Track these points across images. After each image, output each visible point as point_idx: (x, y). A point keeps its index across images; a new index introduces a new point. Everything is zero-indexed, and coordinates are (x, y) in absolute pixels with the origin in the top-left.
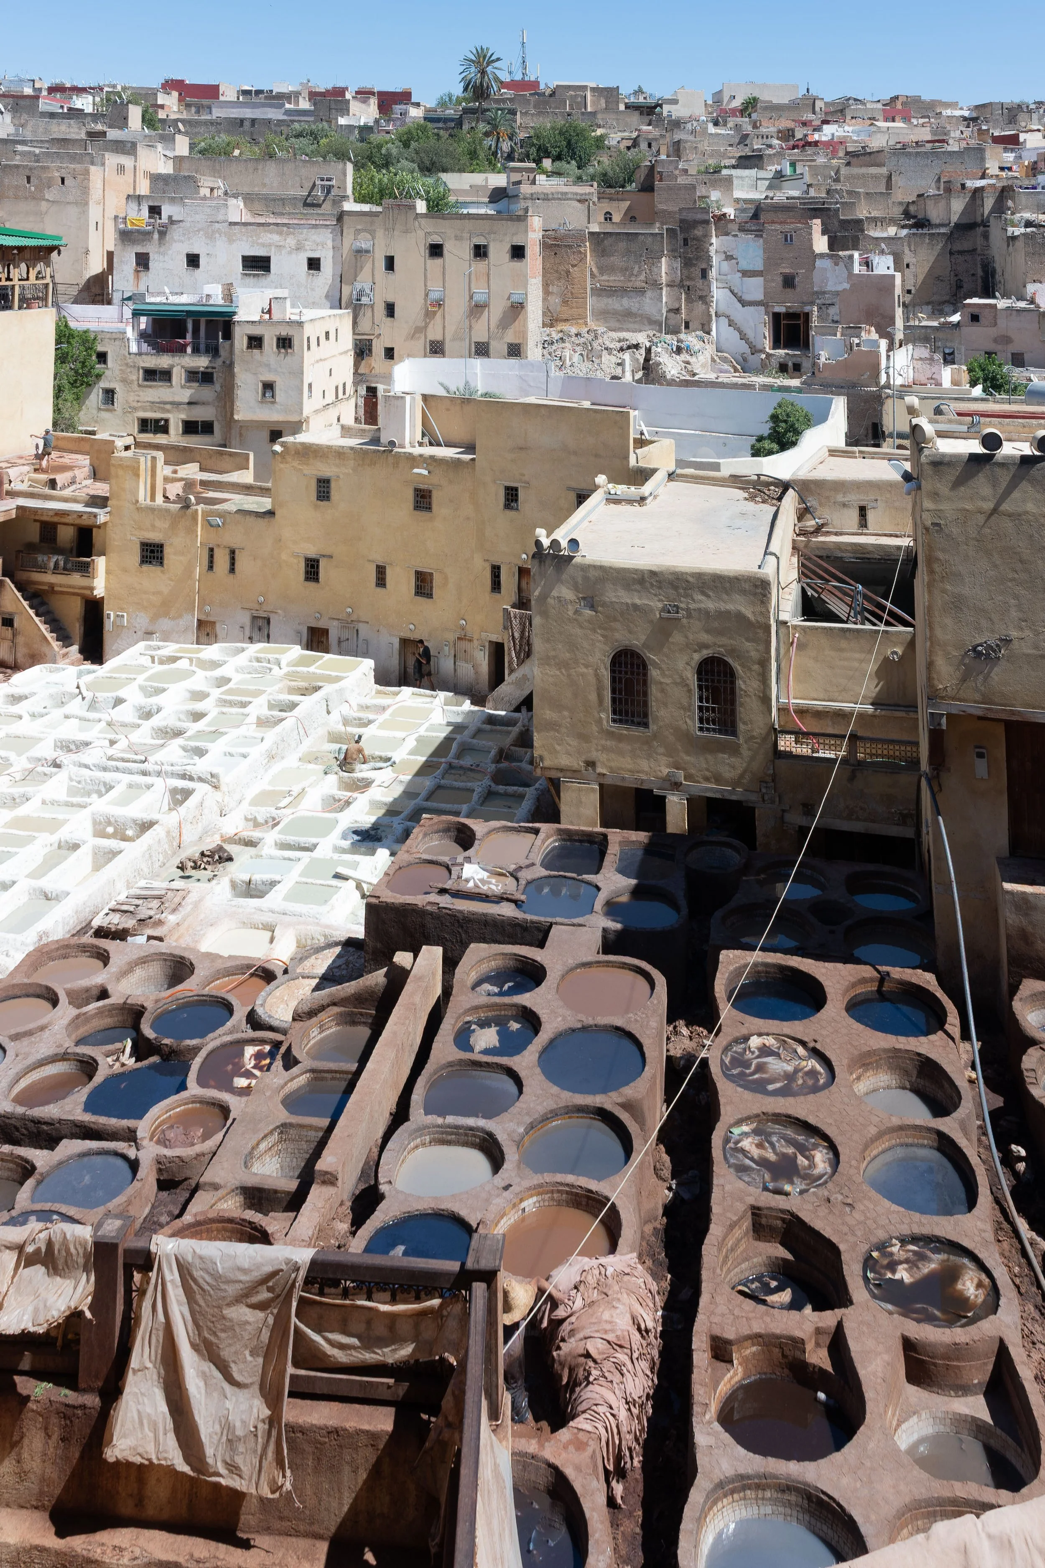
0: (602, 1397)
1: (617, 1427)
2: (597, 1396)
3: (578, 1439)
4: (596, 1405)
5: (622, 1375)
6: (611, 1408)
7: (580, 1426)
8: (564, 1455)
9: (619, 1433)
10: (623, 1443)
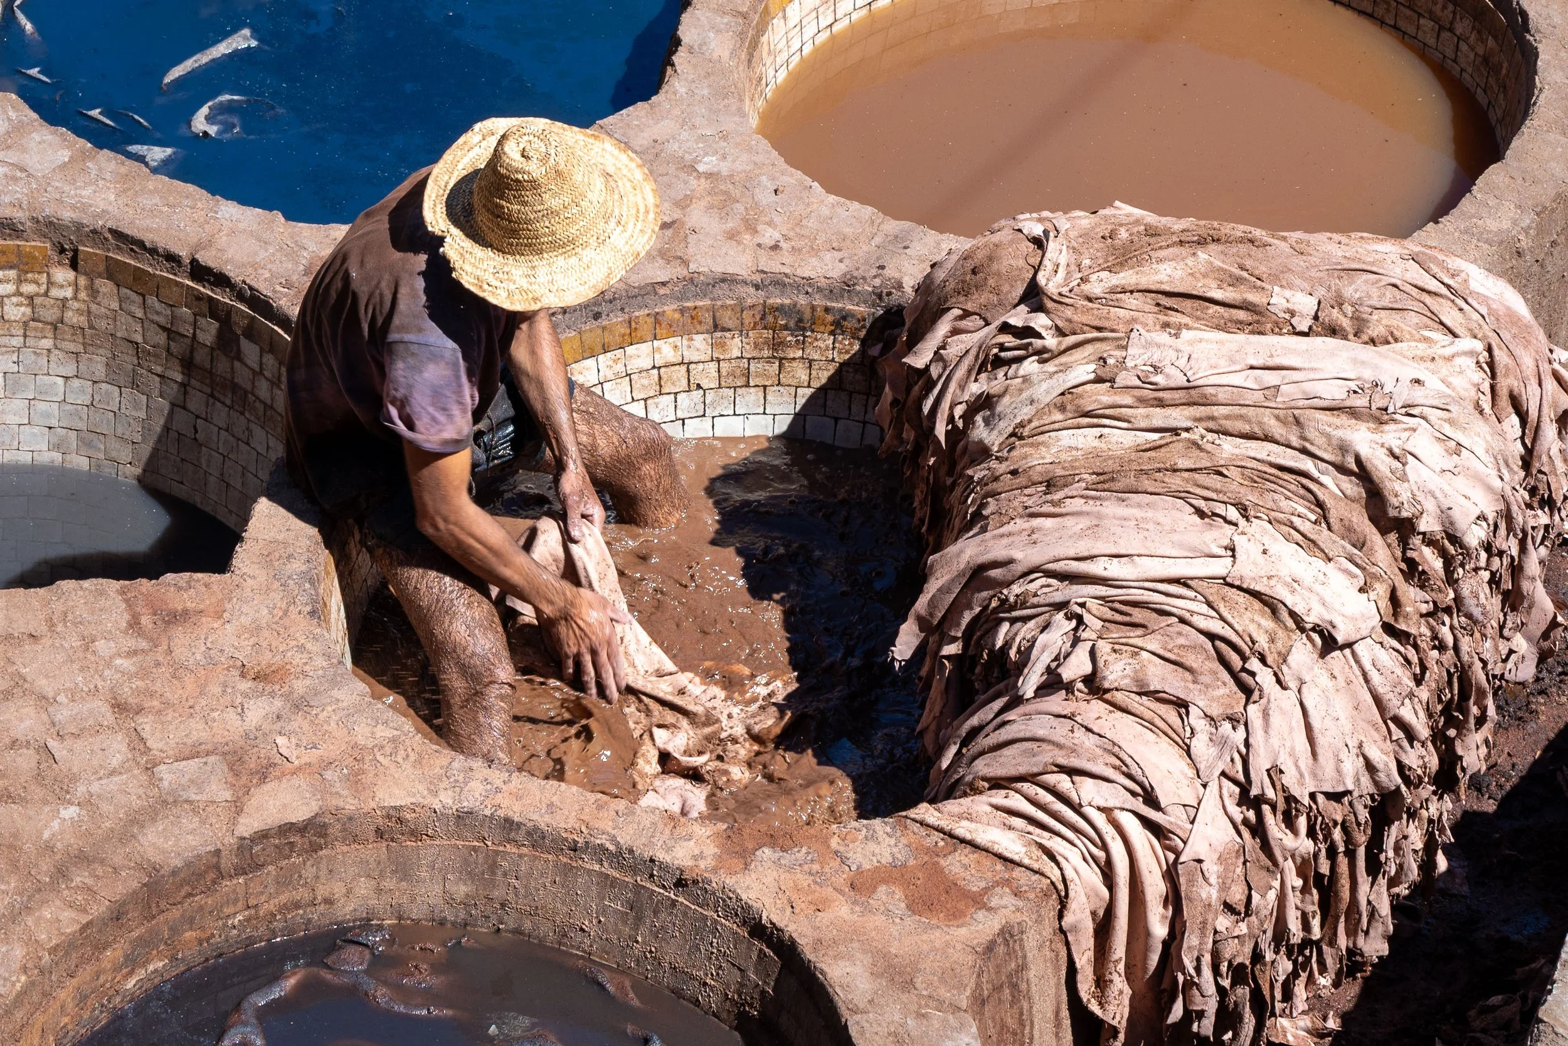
0: (1113, 750)
1: (1171, 875)
2: (1090, 741)
3: (936, 871)
4: (1072, 772)
5: (1247, 691)
6: (1151, 800)
7: (963, 829)
8: (842, 910)
9: (1174, 899)
10: (1191, 940)
